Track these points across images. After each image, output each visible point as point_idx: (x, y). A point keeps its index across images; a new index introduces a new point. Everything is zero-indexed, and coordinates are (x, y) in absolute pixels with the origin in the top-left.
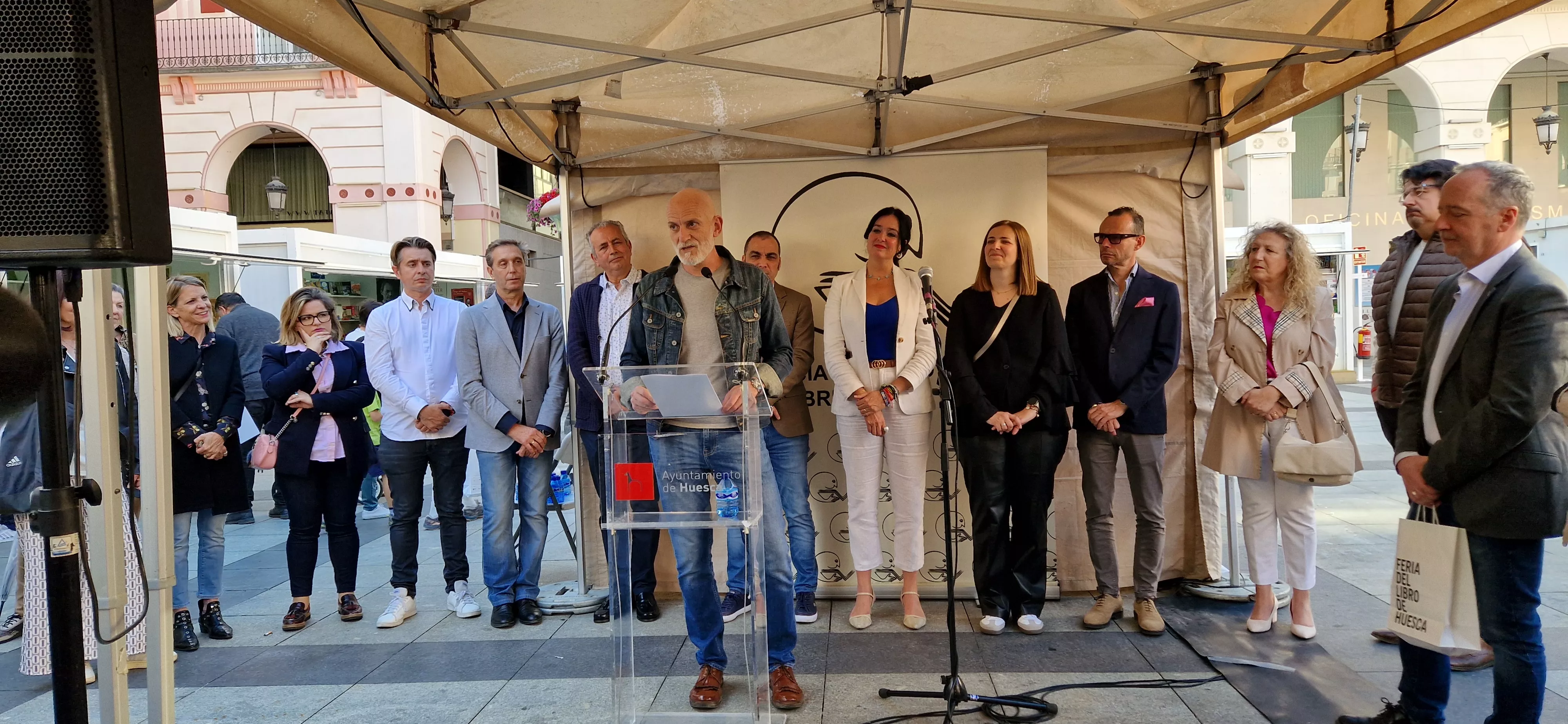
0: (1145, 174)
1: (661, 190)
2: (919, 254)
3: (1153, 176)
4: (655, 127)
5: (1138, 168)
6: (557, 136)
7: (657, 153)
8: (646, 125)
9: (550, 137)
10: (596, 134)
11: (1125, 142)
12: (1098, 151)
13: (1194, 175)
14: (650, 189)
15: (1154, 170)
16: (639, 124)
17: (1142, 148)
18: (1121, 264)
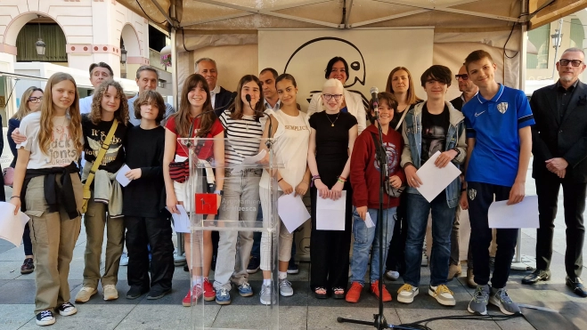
0: (485, 44)
1: (227, 43)
2: (363, 83)
3: (489, 45)
4: (223, 8)
5: (482, 41)
6: (170, 10)
7: (224, 22)
8: (218, 7)
9: (166, 11)
10: (192, 11)
11: (476, 27)
12: (462, 30)
13: (512, 45)
14: (220, 42)
15: (490, 42)
16: (215, 6)
17: (485, 30)
18: (469, 91)
